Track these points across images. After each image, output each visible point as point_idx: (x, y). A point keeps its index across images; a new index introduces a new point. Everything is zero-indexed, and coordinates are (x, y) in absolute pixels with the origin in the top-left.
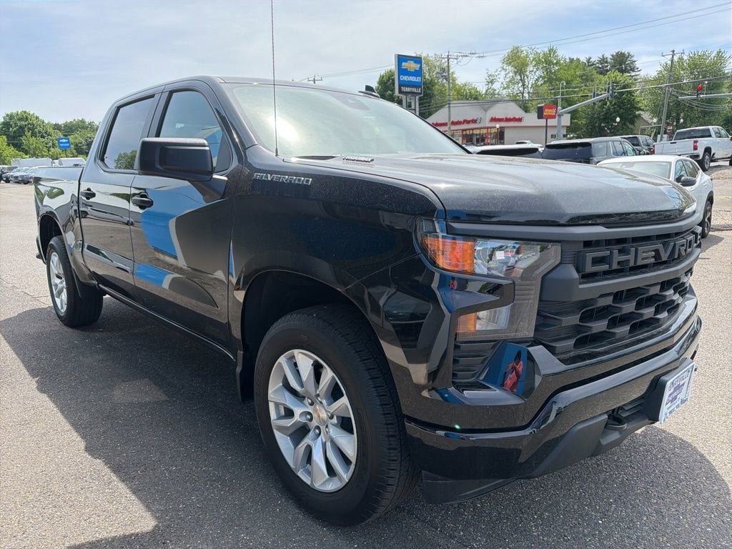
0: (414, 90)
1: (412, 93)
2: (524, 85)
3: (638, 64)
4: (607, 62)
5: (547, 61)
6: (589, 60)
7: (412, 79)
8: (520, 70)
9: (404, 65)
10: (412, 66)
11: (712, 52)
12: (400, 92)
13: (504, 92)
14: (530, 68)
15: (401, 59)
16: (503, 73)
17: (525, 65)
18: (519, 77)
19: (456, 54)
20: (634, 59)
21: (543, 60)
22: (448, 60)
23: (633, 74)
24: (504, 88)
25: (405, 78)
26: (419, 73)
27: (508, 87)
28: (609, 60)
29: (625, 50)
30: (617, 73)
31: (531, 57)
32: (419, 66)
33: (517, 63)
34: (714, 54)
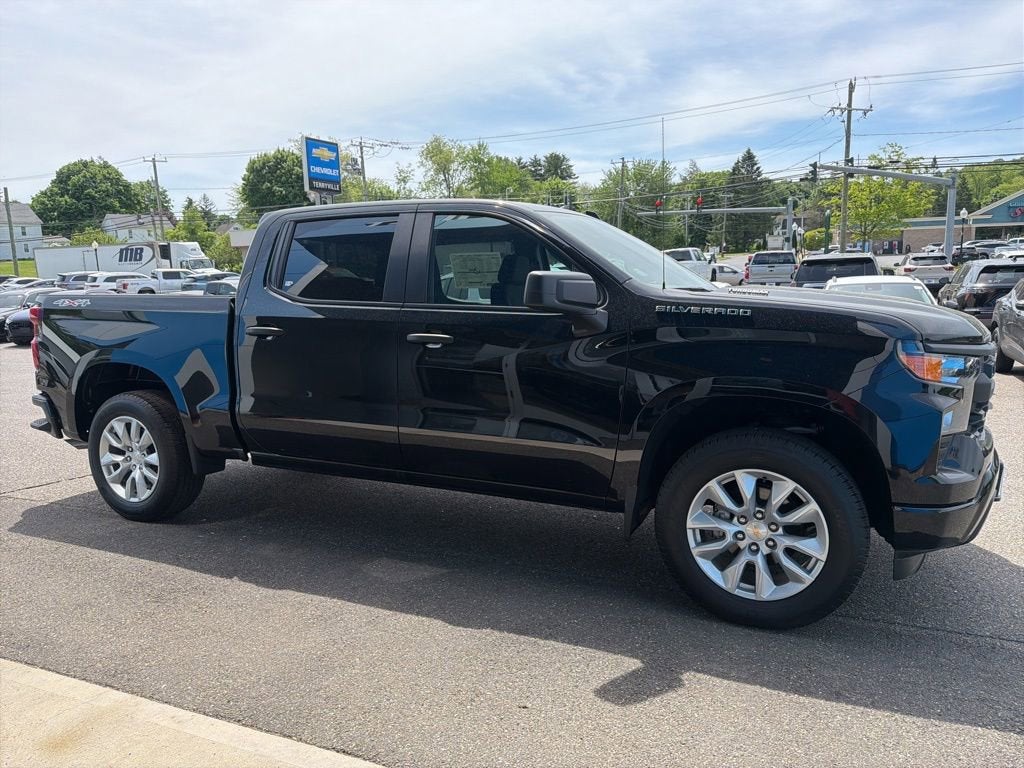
0: (330, 186)
1: (327, 190)
2: (448, 187)
3: (574, 170)
4: (540, 165)
5: (477, 158)
6: (519, 161)
7: (327, 171)
8: (443, 168)
9: (316, 152)
10: (325, 154)
11: (656, 162)
12: (312, 188)
13: (423, 194)
14: (454, 166)
15: (311, 144)
16: (423, 169)
17: (449, 161)
18: (442, 177)
19: (371, 142)
20: (570, 163)
21: (471, 156)
22: (361, 149)
23: (571, 181)
24: (423, 190)
25: (317, 170)
26: (334, 164)
27: (428, 189)
28: (542, 163)
29: (560, 151)
30: (558, 180)
31: (455, 151)
32: (335, 154)
33: (439, 157)
34: (658, 164)
